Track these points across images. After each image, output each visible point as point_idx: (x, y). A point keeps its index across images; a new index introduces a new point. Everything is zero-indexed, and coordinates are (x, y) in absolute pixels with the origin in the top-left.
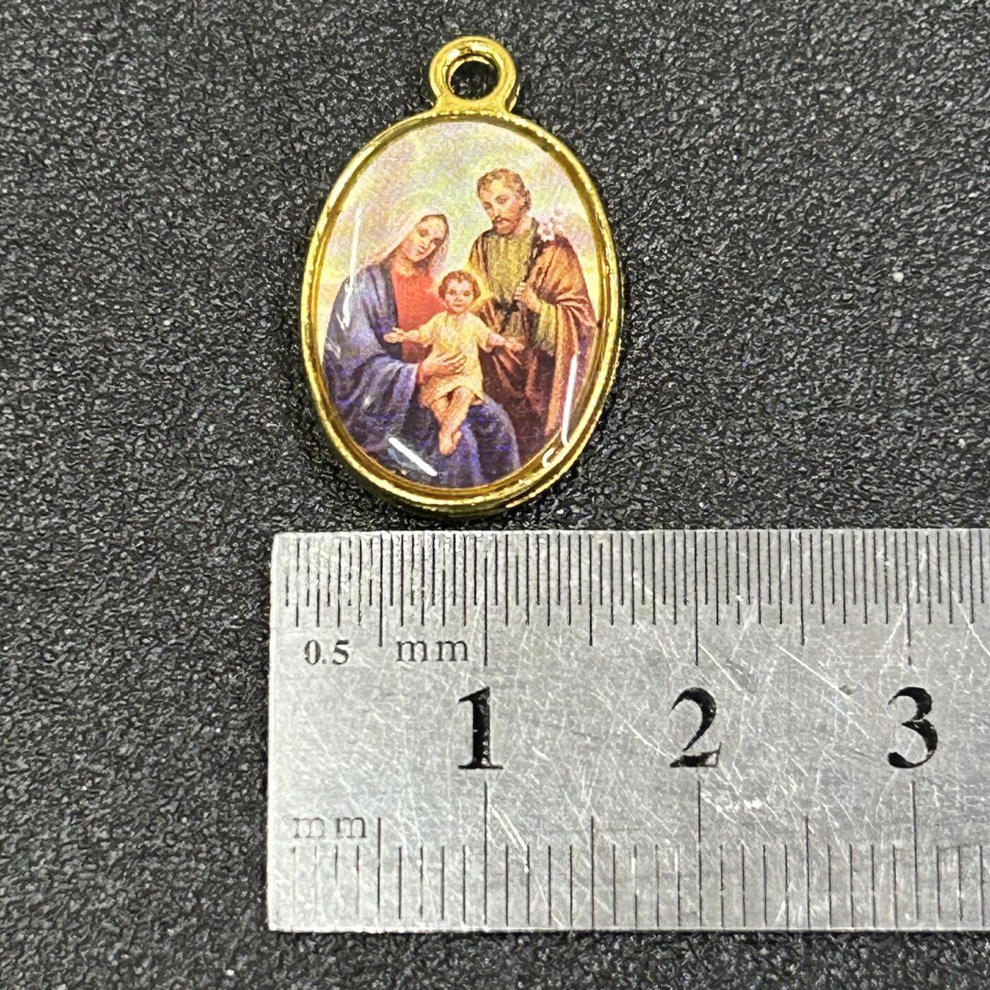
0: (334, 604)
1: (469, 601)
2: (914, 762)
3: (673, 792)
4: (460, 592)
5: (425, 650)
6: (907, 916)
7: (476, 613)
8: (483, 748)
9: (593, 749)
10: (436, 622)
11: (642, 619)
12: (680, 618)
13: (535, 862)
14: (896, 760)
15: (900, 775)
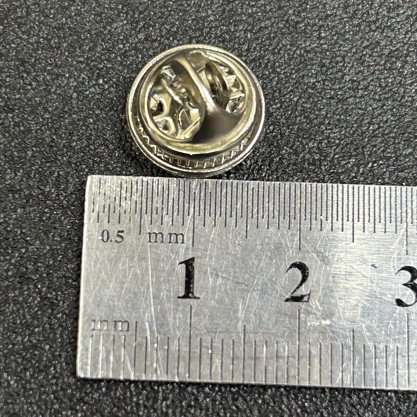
0: (117, 212)
1: (186, 213)
2: (409, 304)
3: (286, 314)
4: (181, 209)
5: (162, 237)
6: (403, 382)
7: (189, 219)
8: (190, 288)
9: (246, 291)
10: (168, 223)
11: (271, 226)
12: (292, 225)
13: (215, 347)
14: (400, 303)
15: (400, 310)
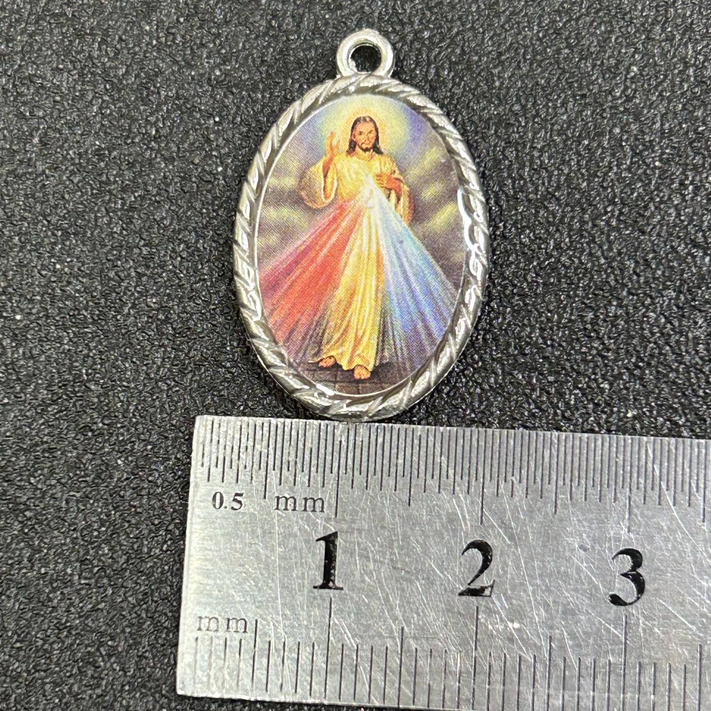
0: (235, 468)
1: (328, 470)
2: (628, 601)
4: (321, 464)
5: (295, 503)
7: (331, 479)
8: (331, 575)
9: (406, 580)
10: (303, 483)
11: (444, 489)
12: (472, 490)
13: (361, 657)
14: (616, 600)
15: (616, 612)
